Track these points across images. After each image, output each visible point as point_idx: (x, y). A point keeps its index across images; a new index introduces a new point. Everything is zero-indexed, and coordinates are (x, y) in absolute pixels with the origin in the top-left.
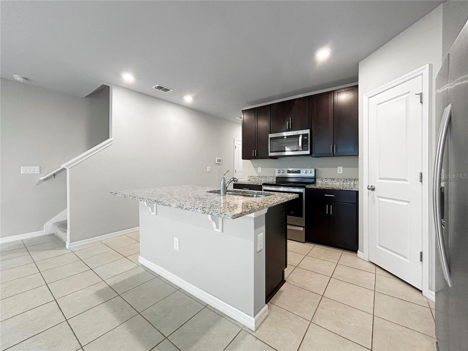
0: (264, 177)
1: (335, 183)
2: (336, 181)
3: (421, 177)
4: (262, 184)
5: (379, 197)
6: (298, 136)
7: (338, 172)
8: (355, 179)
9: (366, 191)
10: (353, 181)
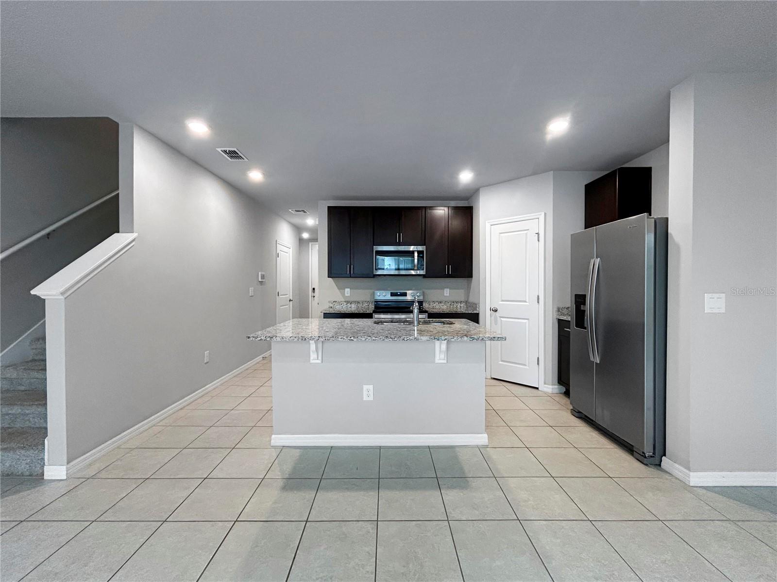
0: (355, 302)
1: (443, 306)
2: (443, 304)
3: (538, 299)
4: (372, 312)
5: (500, 317)
6: (413, 252)
7: (445, 295)
8: (461, 302)
9: (488, 312)
10: (459, 304)
